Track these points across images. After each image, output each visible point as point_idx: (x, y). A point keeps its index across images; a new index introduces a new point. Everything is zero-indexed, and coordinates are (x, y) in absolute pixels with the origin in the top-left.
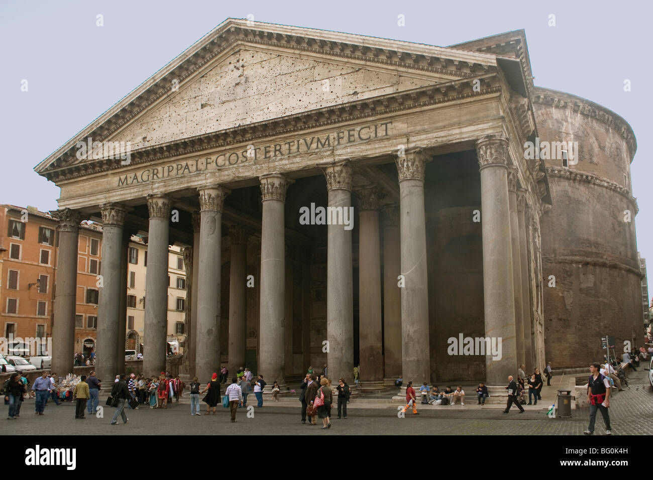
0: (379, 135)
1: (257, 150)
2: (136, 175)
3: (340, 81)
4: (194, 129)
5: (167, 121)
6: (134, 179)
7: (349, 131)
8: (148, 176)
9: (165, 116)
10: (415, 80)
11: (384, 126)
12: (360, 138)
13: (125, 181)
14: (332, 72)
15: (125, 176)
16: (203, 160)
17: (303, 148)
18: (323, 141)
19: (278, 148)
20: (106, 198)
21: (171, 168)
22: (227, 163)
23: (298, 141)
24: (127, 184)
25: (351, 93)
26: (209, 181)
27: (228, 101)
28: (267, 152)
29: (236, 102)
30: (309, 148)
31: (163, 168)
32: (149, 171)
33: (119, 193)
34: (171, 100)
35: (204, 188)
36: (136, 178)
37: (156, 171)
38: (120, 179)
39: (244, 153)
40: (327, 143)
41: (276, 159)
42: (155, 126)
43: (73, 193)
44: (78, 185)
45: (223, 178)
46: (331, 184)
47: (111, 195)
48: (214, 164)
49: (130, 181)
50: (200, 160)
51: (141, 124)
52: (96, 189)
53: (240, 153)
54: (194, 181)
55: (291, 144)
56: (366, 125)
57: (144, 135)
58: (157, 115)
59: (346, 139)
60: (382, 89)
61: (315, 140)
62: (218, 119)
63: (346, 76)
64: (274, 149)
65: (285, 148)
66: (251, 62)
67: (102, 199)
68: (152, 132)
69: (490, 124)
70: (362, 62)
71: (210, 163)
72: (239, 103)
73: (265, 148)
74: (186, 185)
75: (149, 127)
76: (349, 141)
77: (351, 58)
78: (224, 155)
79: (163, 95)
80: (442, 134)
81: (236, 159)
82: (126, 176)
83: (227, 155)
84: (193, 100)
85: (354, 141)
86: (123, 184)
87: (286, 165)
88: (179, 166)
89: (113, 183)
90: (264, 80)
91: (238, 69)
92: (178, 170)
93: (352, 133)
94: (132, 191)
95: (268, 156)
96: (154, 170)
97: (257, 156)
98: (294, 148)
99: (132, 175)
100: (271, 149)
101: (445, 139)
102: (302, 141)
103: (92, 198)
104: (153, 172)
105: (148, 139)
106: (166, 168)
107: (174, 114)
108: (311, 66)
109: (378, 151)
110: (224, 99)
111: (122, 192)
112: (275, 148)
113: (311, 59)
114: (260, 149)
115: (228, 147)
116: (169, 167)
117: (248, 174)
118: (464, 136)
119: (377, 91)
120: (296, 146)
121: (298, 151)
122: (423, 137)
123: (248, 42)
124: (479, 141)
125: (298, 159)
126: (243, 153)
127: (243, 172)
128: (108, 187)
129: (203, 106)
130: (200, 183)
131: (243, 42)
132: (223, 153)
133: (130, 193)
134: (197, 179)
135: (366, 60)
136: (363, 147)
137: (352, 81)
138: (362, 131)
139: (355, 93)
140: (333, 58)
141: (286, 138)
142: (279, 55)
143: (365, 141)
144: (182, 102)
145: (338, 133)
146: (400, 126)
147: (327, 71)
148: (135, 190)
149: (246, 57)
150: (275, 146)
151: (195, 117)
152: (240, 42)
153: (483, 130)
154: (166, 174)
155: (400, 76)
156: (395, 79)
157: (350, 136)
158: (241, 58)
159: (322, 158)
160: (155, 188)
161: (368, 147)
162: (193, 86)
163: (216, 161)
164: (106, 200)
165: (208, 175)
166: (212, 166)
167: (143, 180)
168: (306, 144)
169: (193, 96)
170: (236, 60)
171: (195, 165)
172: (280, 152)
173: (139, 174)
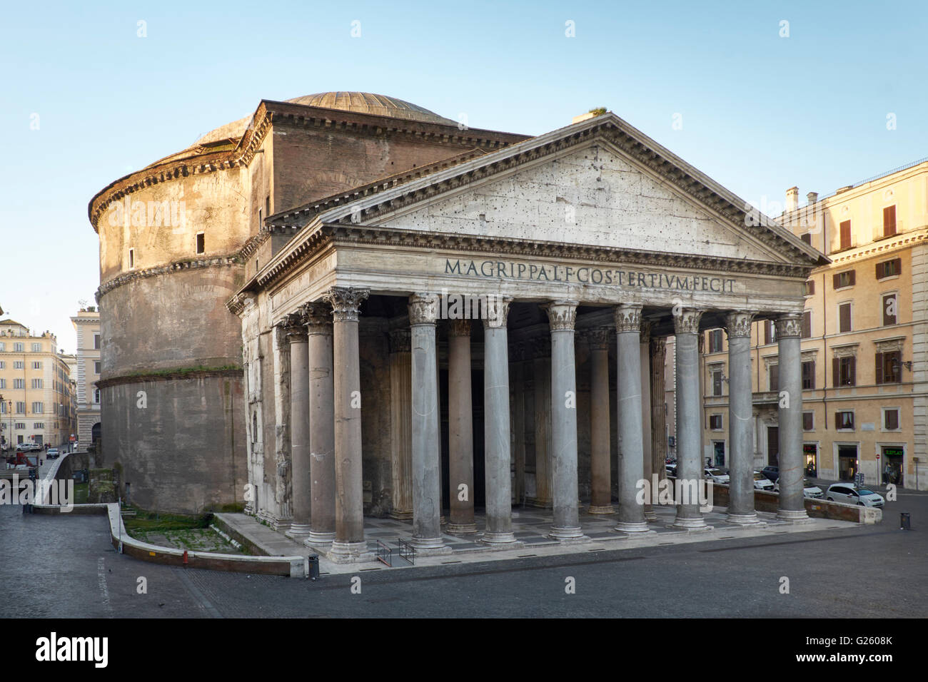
0: (726, 289)
1: (622, 274)
2: (472, 264)
3: (695, 224)
4: (549, 226)
6: (470, 268)
7: (703, 279)
8: (492, 270)
9: (510, 195)
10: (750, 246)
11: (729, 282)
12: (711, 288)
13: (457, 267)
14: (688, 212)
15: (456, 261)
16: (563, 268)
17: (665, 284)
18: (682, 282)
19: (642, 277)
20: (427, 285)
21: (522, 267)
22: (590, 280)
23: (661, 276)
24: (459, 273)
25: (705, 241)
26: (571, 296)
27: (587, 205)
28: (631, 279)
29: (598, 210)
30: (670, 286)
31: (512, 264)
32: (492, 263)
33: (450, 283)
34: (515, 176)
35: (568, 304)
36: (473, 267)
37: (502, 266)
38: (448, 263)
39: (608, 273)
40: (685, 285)
41: (641, 288)
42: (497, 205)
44: (373, 254)
45: (586, 296)
46: (690, 327)
47: (435, 282)
48: (576, 277)
49: (463, 270)
50: (558, 268)
51: (475, 194)
52: (406, 268)
53: (604, 271)
54: (553, 292)
55: (654, 277)
56: (717, 277)
57: (482, 212)
58: (499, 187)
59: (699, 287)
60: (727, 246)
61: (675, 279)
62: (578, 223)
63: (700, 221)
64: (637, 277)
65: (648, 279)
66: (610, 167)
67: (420, 285)
68: (493, 211)
69: (798, 303)
70: (717, 214)
71: (571, 274)
72: (601, 212)
73: (630, 273)
74: (544, 294)
75: (488, 202)
76: (703, 289)
77: (710, 206)
78: (587, 269)
79: (513, 166)
80: (770, 302)
81: (600, 276)
82: (458, 262)
83: (591, 270)
84: (544, 187)
85: (707, 290)
86: (453, 271)
87: (650, 298)
88: (533, 268)
89: (436, 266)
90: (626, 195)
91: (595, 167)
92: (531, 273)
93: (705, 281)
94: (471, 284)
95: (632, 283)
96: (499, 263)
97: (622, 280)
98: (657, 282)
99: (468, 263)
100: (635, 276)
101: (770, 307)
102: (663, 276)
103: (402, 280)
104: (498, 268)
105: (487, 218)
106: (516, 266)
107: (520, 196)
108: (670, 198)
109: (725, 305)
110: (585, 201)
111: (455, 283)
112: (639, 277)
113: (671, 190)
114: (623, 272)
115: (596, 263)
116: (520, 265)
117: (614, 298)
118: (782, 308)
119: (724, 246)
120: (658, 281)
121: (661, 286)
122: (757, 301)
123: (613, 143)
124: (791, 315)
125: (662, 295)
127: (609, 295)
128: (427, 269)
129: (558, 199)
130: (560, 295)
131: (605, 140)
132: (586, 267)
133: (467, 287)
134: (558, 290)
135: (721, 214)
136: (716, 298)
137: (704, 228)
138: (714, 281)
139: (708, 242)
140: (694, 199)
141: (652, 270)
142: (639, 172)
143: (717, 293)
144: (531, 185)
145: (695, 278)
146: (740, 287)
147: (684, 209)
148: (475, 285)
149: (605, 159)
150: (639, 274)
151: (550, 210)
152: (602, 138)
153: (794, 306)
154: (516, 273)
155: (740, 238)
156: (737, 241)
157: (704, 284)
158: (599, 157)
159: (682, 298)
160: (504, 289)
161: (720, 299)
162: (544, 169)
163: (578, 275)
164: (427, 288)
165: (571, 289)
166: (573, 279)
167: (484, 274)
168: (668, 281)
169: (545, 181)
170: (593, 157)
171: (553, 272)
172: (644, 282)
173: (478, 264)
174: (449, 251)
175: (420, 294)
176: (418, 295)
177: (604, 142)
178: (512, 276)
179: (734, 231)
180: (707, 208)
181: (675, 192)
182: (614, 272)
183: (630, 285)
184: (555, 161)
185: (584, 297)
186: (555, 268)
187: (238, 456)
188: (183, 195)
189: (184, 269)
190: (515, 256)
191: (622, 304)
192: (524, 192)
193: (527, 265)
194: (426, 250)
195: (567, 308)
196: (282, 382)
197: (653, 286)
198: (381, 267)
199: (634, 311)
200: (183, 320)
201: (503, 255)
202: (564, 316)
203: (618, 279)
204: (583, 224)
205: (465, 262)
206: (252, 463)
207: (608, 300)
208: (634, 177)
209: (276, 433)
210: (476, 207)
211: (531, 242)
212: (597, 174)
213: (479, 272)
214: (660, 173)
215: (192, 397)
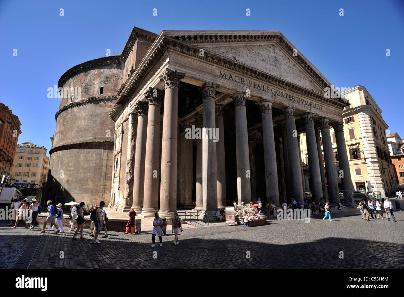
0: (320, 109)
2: (231, 75)
3: (308, 82)
4: (260, 69)
5: (246, 56)
6: (230, 77)
7: (313, 103)
8: (239, 80)
9: (245, 52)
12: (316, 107)
13: (224, 76)
15: (224, 73)
18: (306, 103)
19: (293, 98)
21: (251, 83)
22: (276, 94)
23: (300, 98)
24: (226, 78)
26: (270, 98)
27: (272, 65)
28: (290, 97)
30: (303, 103)
31: (247, 79)
32: (239, 77)
33: (222, 81)
34: (246, 46)
35: (270, 102)
36: (231, 77)
37: (243, 79)
38: (221, 73)
40: (308, 104)
42: (240, 54)
43: (181, 63)
46: (311, 121)
47: (215, 79)
50: (265, 86)
51: (231, 48)
52: (203, 70)
54: (264, 95)
55: (298, 98)
57: (234, 55)
58: (240, 49)
59: (312, 106)
61: (304, 101)
62: (270, 70)
65: (296, 99)
66: (279, 54)
67: (209, 79)
68: (238, 56)
70: (314, 80)
71: (269, 90)
73: (289, 95)
74: (260, 96)
75: (236, 52)
76: (313, 107)
77: (312, 77)
78: (275, 89)
79: (246, 41)
81: (279, 94)
84: (257, 53)
86: (223, 76)
87: (297, 106)
88: (255, 84)
89: (215, 72)
90: (285, 65)
91: (274, 52)
92: (254, 86)
94: (231, 84)
97: (287, 97)
98: (299, 100)
103: (200, 75)
104: (242, 80)
105: (236, 58)
106: (248, 81)
107: (249, 54)
109: (320, 114)
110: (272, 63)
111: (224, 82)
113: (299, 68)
115: (278, 87)
116: (250, 81)
121: (300, 102)
122: (330, 115)
123: (280, 45)
126: (282, 92)
127: (283, 102)
129: (262, 60)
130: (266, 98)
133: (229, 85)
135: (316, 80)
138: (316, 104)
139: (312, 90)
140: (307, 73)
141: (297, 95)
142: (289, 59)
143: (317, 109)
144: (252, 51)
145: (310, 102)
149: (277, 50)
150: (293, 96)
152: (276, 42)
154: (249, 84)
158: (275, 49)
159: (307, 109)
162: (257, 47)
163: (272, 91)
164: (211, 81)
165: (270, 96)
166: (270, 92)
167: (236, 81)
168: (302, 101)
169: (257, 51)
170: (273, 48)
171: (262, 87)
172: (294, 100)
173: (233, 76)
174: (221, 67)
175: (209, 83)
176: (208, 83)
177: (277, 44)
178: (247, 85)
179: (320, 88)
180: (311, 77)
181: (301, 69)
182: (284, 93)
183: (290, 99)
184: (260, 45)
185: (275, 100)
186: (263, 86)
187: (107, 180)
188: (97, 73)
189: (93, 100)
190: (248, 76)
191: (288, 107)
192: (250, 53)
193: (253, 82)
194: (211, 63)
195: (269, 103)
196: (132, 139)
197: (297, 102)
198: (191, 67)
199: (293, 110)
200: (90, 121)
201: (244, 75)
202: (268, 107)
203: (285, 96)
204: (272, 71)
205: (228, 74)
206: (114, 182)
207: (283, 104)
208: (287, 60)
209: (127, 163)
210: (232, 53)
211: (256, 70)
212: (275, 55)
213: (234, 80)
214: (296, 60)
215: (89, 154)
